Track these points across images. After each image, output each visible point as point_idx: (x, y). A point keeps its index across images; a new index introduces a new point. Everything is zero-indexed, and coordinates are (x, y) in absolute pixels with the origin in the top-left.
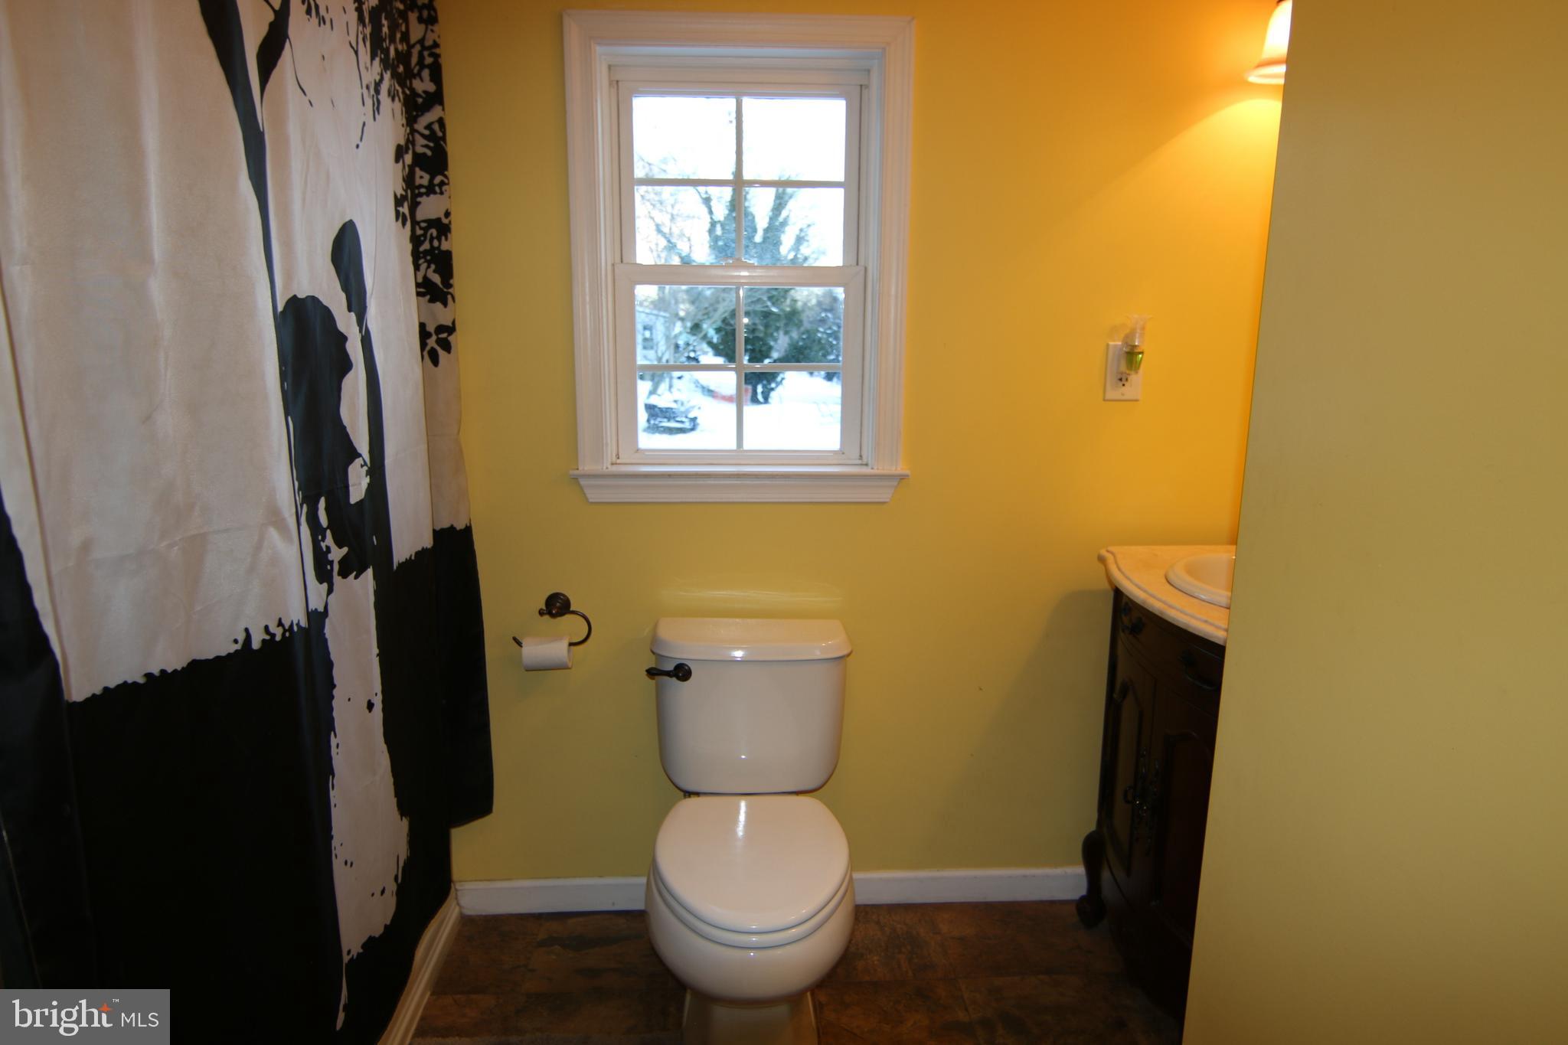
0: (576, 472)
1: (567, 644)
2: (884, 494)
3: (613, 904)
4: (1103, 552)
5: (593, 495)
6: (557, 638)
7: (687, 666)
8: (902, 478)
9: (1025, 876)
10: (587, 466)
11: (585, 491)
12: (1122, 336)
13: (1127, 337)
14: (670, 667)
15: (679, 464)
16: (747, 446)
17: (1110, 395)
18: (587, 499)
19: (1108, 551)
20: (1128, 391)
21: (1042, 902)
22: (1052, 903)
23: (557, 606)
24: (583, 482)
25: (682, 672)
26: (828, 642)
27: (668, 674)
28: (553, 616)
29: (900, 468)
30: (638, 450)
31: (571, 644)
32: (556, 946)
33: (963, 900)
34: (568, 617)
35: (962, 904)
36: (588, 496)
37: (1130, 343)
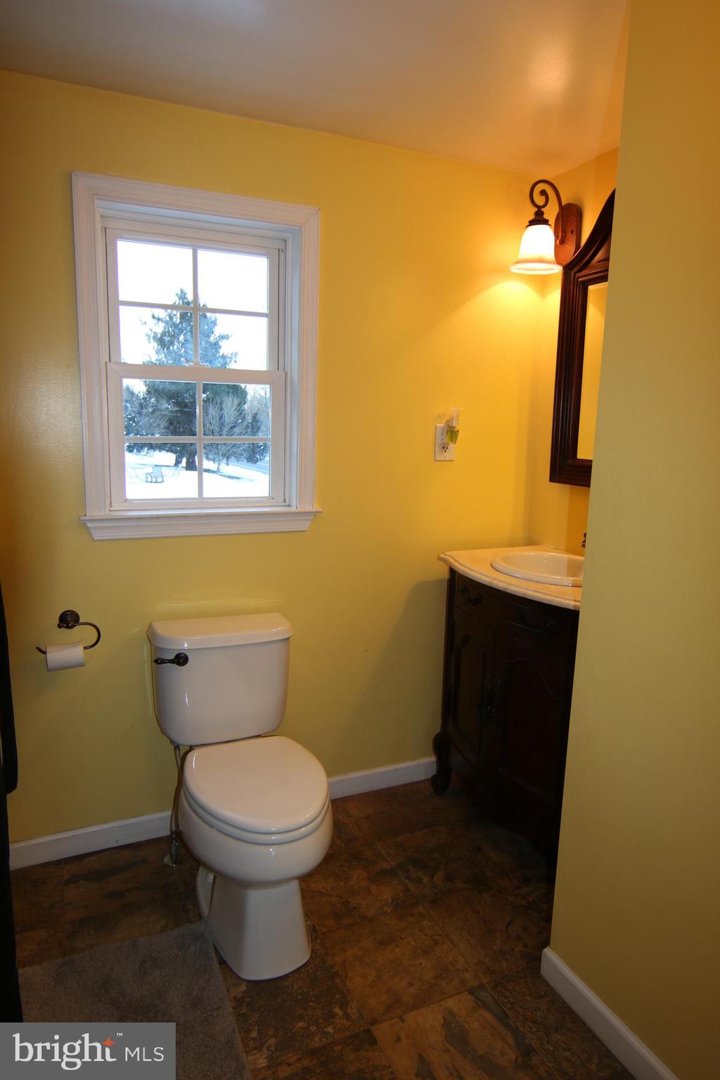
0: (85, 518)
1: (82, 649)
2: (304, 525)
3: (117, 841)
4: (442, 555)
5: (97, 536)
6: (74, 644)
7: (181, 653)
8: (315, 514)
9: (396, 770)
10: (92, 513)
11: (92, 531)
12: (445, 420)
13: (448, 421)
14: (172, 657)
15: (158, 510)
16: (205, 495)
17: (438, 458)
18: (93, 538)
19: (445, 555)
20: (448, 455)
21: (406, 785)
22: (413, 784)
23: (69, 620)
24: (89, 525)
25: (181, 659)
26: (278, 628)
27: (171, 661)
28: (68, 627)
29: (316, 508)
30: (126, 500)
31: (85, 648)
32: (81, 882)
33: (360, 792)
34: (77, 628)
35: (359, 795)
36: (94, 535)
37: (450, 425)
